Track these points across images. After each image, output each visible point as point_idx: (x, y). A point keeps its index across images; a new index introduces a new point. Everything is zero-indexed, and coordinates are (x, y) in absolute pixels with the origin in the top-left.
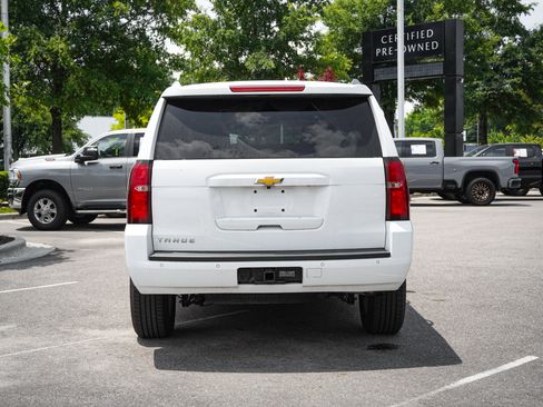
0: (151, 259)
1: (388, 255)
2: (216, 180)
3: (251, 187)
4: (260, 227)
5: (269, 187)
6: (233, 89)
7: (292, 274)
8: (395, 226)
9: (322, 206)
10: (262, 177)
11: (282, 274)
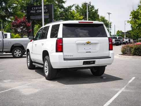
0: (64, 60)
1: (110, 58)
2: (77, 42)
3: (84, 44)
4: (87, 52)
5: (88, 44)
6: (79, 22)
7: (93, 62)
8: (111, 51)
9: (98, 47)
10: (87, 41)
11: (91, 62)
